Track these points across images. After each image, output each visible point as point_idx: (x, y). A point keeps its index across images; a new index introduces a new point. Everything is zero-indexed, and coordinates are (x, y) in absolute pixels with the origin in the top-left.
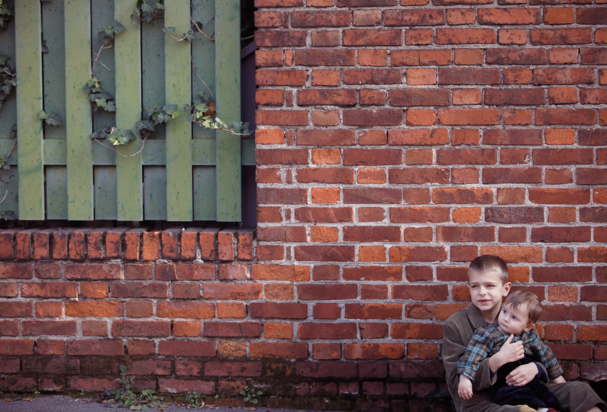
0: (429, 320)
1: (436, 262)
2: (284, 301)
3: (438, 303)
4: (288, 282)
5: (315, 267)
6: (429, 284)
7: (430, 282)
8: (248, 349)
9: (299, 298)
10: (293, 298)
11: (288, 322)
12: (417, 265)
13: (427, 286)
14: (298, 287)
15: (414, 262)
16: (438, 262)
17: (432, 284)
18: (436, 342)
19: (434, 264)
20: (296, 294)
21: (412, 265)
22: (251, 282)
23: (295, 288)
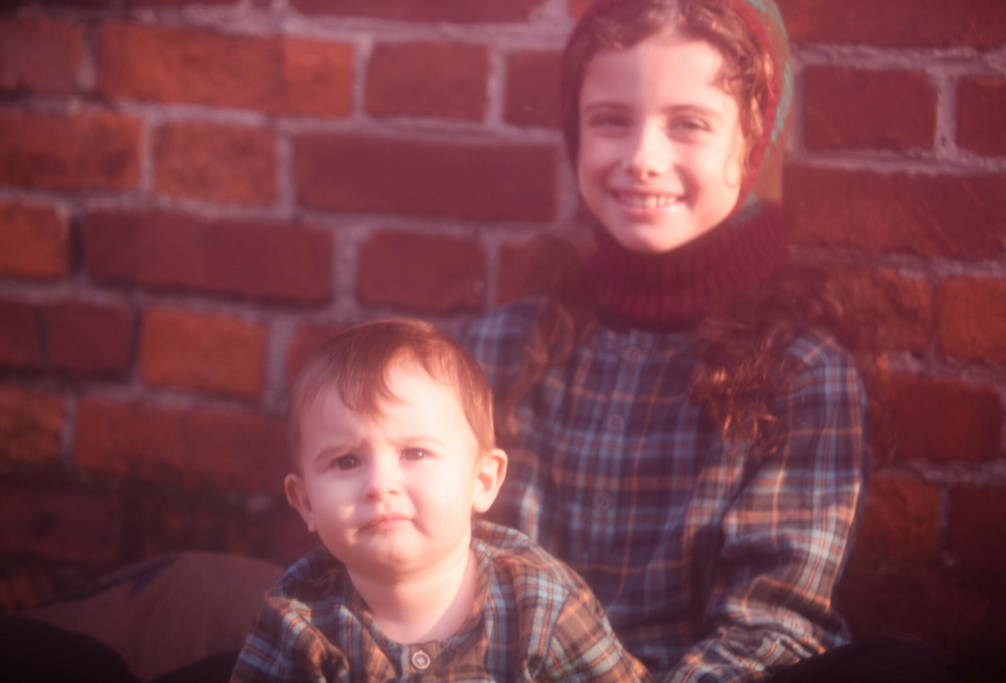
0: (907, 357)
1: (955, 52)
2: (235, 212)
3: (958, 268)
4: (250, 119)
5: (381, 51)
6: (912, 169)
7: (918, 158)
8: (67, 432)
9: (302, 200)
10: (269, 197)
11: (250, 316)
12: (858, 64)
13: (900, 177)
14: (301, 144)
15: (847, 50)
16: (968, 52)
17: (930, 170)
18: (933, 474)
19: (947, 61)
20: (284, 182)
21: (836, 59)
22: (94, 111)
23: (283, 150)
